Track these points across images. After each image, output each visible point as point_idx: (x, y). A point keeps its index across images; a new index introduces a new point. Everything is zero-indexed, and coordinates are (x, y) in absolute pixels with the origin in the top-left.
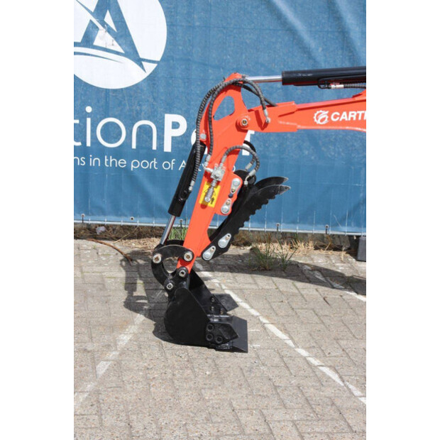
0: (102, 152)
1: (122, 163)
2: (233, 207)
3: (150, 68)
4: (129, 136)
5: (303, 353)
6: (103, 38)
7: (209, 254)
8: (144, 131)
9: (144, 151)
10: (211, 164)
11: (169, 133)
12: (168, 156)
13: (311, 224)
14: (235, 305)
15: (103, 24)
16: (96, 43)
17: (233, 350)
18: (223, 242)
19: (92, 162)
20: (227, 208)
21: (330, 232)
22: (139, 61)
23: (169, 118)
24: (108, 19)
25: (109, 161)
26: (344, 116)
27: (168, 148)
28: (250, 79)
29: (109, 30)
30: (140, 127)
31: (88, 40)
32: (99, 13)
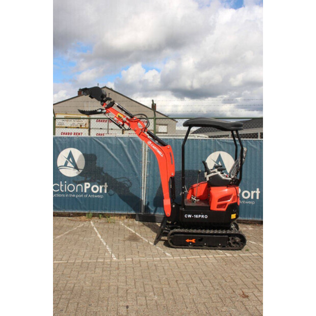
0: (69, 193)
1: (74, 196)
3: (81, 171)
4: (76, 188)
5: (102, 239)
6: (69, 164)
8: (79, 187)
9: (79, 193)
11: (86, 188)
12: (85, 194)
13: (123, 211)
15: (69, 161)
16: (68, 165)
19: (66, 196)
21: (129, 213)
22: (78, 169)
23: (86, 184)
24: (71, 160)
25: (71, 195)
27: (85, 191)
29: (71, 162)
30: (78, 186)
31: (66, 165)
32: (68, 158)
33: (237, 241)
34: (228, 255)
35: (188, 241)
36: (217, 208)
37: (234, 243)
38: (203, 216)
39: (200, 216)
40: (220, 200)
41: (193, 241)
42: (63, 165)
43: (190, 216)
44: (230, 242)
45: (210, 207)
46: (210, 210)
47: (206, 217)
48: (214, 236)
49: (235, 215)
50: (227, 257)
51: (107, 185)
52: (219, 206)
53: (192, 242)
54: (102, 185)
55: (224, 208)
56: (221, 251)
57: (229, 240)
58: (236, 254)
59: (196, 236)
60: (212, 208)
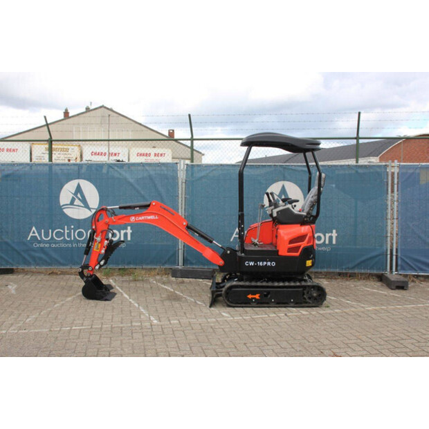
0: (78, 242)
2: (106, 251)
3: (94, 211)
4: (86, 235)
6: (77, 202)
7: (97, 267)
10: (96, 236)
14: (112, 288)
15: (77, 197)
16: (75, 204)
17: (106, 300)
18: (102, 263)
20: (103, 251)
22: (90, 209)
24: (79, 195)
25: (80, 245)
26: (140, 218)
28: (108, 207)
29: (79, 199)
31: (72, 203)
32: (76, 194)
33: (315, 295)
34: (304, 313)
35: (250, 296)
36: (288, 252)
37: (310, 298)
38: (269, 264)
39: (265, 263)
40: (291, 242)
41: (257, 296)
42: (69, 203)
43: (252, 264)
44: (305, 296)
45: (278, 251)
46: (278, 255)
47: (274, 264)
48: (285, 289)
49: (311, 261)
50: (304, 315)
51: (131, 229)
52: (290, 250)
53: (255, 298)
54: (123, 230)
55: (297, 252)
56: (294, 309)
57: (304, 294)
58: (314, 311)
59: (262, 289)
60: (280, 253)
